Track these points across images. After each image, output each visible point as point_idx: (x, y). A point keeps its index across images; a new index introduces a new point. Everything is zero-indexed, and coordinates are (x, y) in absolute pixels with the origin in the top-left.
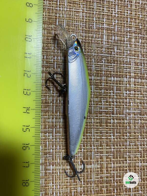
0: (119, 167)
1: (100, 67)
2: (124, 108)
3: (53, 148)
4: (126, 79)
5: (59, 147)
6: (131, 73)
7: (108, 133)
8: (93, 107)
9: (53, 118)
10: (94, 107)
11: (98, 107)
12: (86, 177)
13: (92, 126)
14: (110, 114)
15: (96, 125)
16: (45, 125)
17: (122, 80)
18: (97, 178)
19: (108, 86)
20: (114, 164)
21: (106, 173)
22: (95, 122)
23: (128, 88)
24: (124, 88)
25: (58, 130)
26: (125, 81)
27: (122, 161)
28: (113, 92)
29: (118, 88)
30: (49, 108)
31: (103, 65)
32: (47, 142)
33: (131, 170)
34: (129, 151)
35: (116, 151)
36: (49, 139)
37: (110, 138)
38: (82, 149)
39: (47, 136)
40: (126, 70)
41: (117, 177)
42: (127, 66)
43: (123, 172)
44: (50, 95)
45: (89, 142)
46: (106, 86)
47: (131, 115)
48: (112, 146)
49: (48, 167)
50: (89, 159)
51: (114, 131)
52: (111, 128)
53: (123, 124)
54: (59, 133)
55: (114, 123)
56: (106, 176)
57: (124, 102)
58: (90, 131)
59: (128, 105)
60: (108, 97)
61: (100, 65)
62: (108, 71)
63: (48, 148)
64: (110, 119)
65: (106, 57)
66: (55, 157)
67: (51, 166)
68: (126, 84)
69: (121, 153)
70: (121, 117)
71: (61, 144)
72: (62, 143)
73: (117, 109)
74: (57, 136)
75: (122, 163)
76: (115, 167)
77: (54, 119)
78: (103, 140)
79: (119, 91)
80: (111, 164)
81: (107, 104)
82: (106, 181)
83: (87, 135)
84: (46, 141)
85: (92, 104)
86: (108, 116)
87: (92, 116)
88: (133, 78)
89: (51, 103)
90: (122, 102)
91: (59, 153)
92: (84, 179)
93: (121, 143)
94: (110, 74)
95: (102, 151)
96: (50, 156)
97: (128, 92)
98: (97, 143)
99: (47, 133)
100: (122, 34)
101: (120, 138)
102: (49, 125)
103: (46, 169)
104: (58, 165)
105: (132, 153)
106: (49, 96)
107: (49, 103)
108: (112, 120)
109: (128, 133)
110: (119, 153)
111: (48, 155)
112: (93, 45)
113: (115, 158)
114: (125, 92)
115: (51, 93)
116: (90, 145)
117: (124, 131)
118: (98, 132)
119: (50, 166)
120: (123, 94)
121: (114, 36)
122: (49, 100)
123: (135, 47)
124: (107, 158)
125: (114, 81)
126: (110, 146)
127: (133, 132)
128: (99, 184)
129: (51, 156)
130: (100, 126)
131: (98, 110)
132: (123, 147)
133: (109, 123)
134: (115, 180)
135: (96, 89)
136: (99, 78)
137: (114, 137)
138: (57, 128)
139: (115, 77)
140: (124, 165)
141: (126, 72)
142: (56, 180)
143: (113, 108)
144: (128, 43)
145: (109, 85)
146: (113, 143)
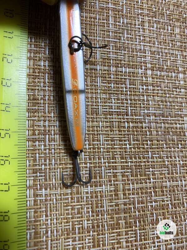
0: (141, 188)
1: (108, 54)
2: (141, 107)
3: (45, 163)
4: (142, 70)
5: (55, 161)
6: (146, 63)
7: (122, 140)
8: (100, 107)
9: (45, 121)
10: (102, 106)
11: (106, 106)
12: (95, 206)
13: (101, 131)
14: (123, 116)
15: (106, 130)
16: (33, 130)
17: (136, 72)
18: (111, 206)
19: (118, 78)
20: (134, 184)
21: (122, 198)
22: (103, 126)
23: (144, 81)
24: (140, 81)
25: (53, 137)
26: (140, 74)
27: (144, 179)
28: (125, 86)
29: (132, 81)
30: (38, 106)
31: (111, 52)
32: (37, 155)
33: (157, 192)
34: (152, 165)
35: (135, 166)
36: (40, 150)
37: (125, 148)
38: (88, 164)
39: (37, 146)
40: (140, 59)
41: (138, 204)
42: (141, 54)
43: (146, 195)
44: (40, 89)
45: (97, 154)
46: (116, 78)
47: (151, 116)
48: (129, 158)
49: (39, 192)
50: (98, 177)
51: (129, 137)
52: (126, 134)
53: (141, 128)
54: (55, 142)
55: (129, 127)
56: (123, 203)
57: (140, 100)
58: (97, 138)
59: (146, 104)
60: (120, 92)
61: (107, 52)
62: (118, 60)
63: (38, 163)
64: (124, 122)
65: (114, 43)
66: (50, 175)
67: (43, 189)
68: (142, 77)
69: (142, 169)
70: (137, 119)
71: (57, 156)
72: (59, 155)
73: (132, 108)
74: (52, 146)
75: (144, 184)
76: (134, 189)
77: (47, 121)
78: (116, 150)
79: (133, 85)
80: (130, 184)
81: (119, 101)
82: (124, 210)
83: (93, 144)
84: (36, 153)
85: (99, 102)
86: (120, 118)
87: (99, 118)
88: (150, 70)
89: (41, 100)
90: (138, 100)
91: (55, 170)
92: (92, 208)
93: (141, 154)
94: (120, 64)
95: (116, 166)
96: (41, 175)
97: (145, 87)
98: (107, 155)
99: (37, 142)
100: (132, 16)
101: (139, 148)
102: (39, 130)
103: (36, 195)
104: (54, 189)
105: (157, 168)
106: (38, 90)
107: (38, 99)
108: (126, 123)
109: (148, 141)
110: (139, 169)
111: (38, 173)
112: (96, 28)
113: (134, 175)
114: (141, 87)
115: (42, 86)
116: (98, 158)
117: (143, 138)
118: (109, 140)
119: (41, 189)
120: (139, 89)
121: (122, 18)
122: (38, 95)
123: (149, 33)
124: (123, 176)
125: (126, 72)
126: (126, 159)
127: (155, 140)
128: (115, 214)
129: (43, 174)
130: (111, 131)
131: (107, 110)
132: (144, 160)
133: (122, 128)
134: (137, 208)
135: (104, 83)
136: (106, 68)
137: (130, 146)
138: (51, 135)
139: (127, 68)
140: (147, 186)
141: (140, 62)
142: (51, 211)
143: (126, 107)
144: (140, 27)
145: (120, 77)
146: (129, 155)
